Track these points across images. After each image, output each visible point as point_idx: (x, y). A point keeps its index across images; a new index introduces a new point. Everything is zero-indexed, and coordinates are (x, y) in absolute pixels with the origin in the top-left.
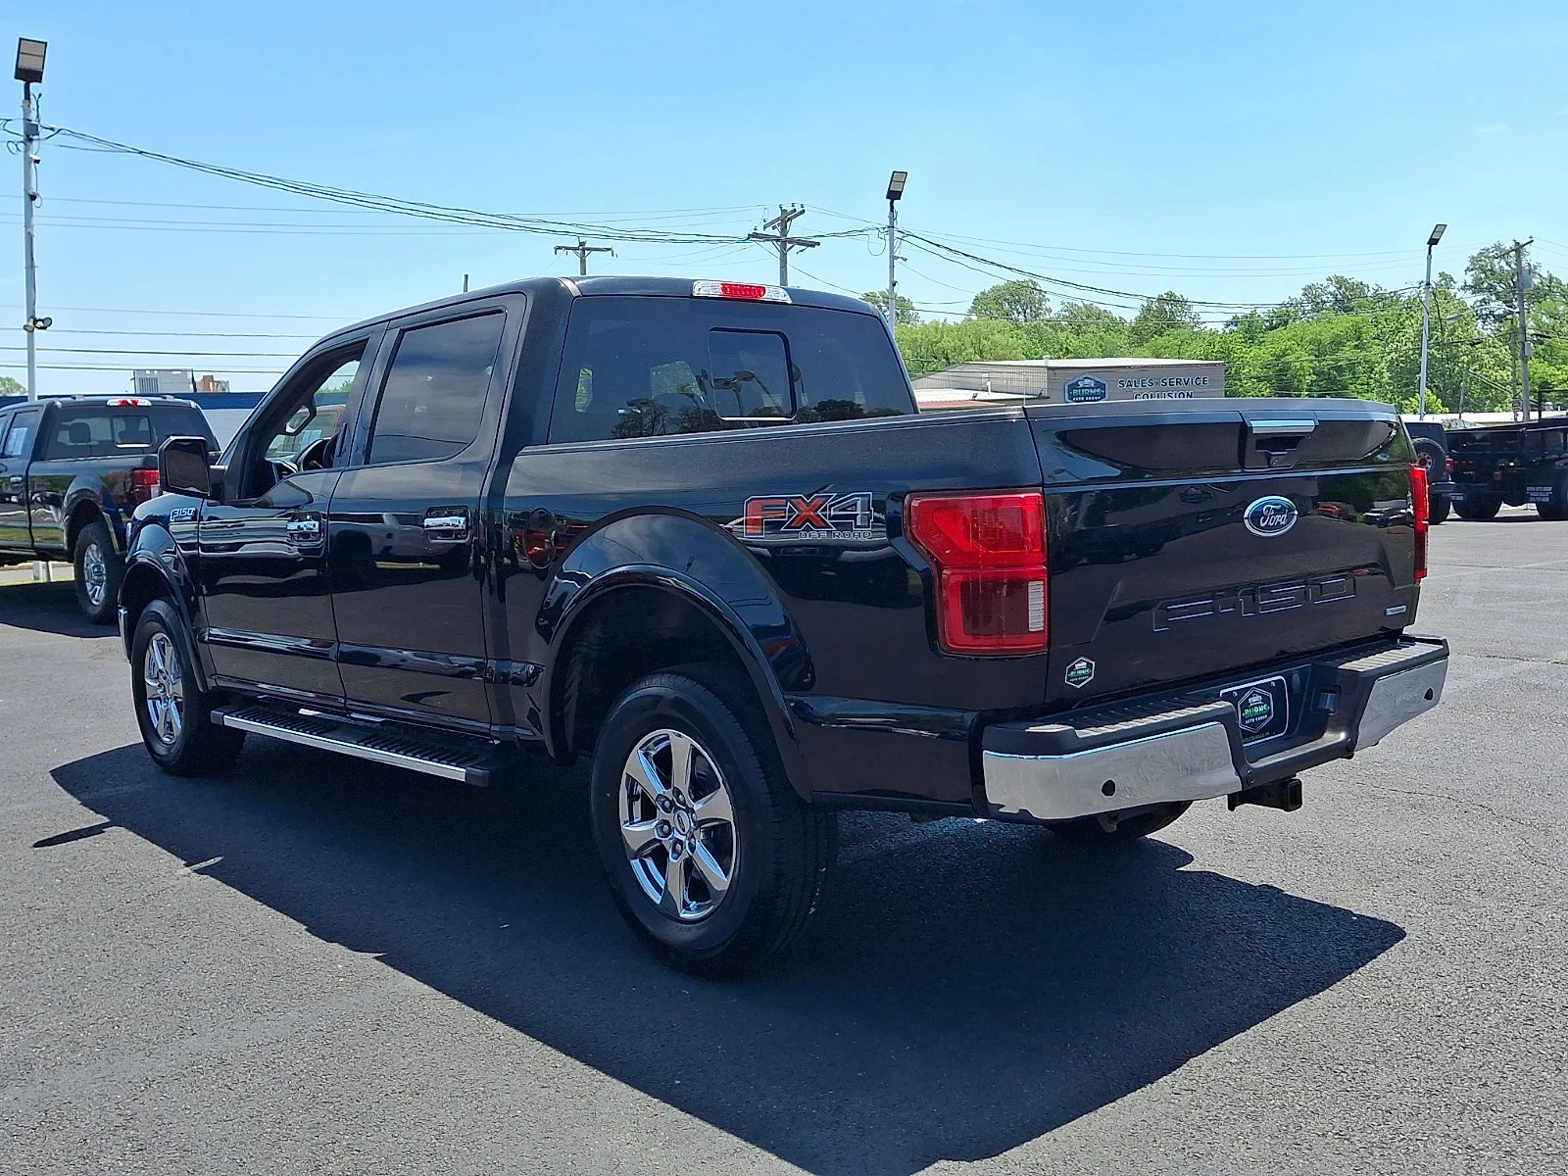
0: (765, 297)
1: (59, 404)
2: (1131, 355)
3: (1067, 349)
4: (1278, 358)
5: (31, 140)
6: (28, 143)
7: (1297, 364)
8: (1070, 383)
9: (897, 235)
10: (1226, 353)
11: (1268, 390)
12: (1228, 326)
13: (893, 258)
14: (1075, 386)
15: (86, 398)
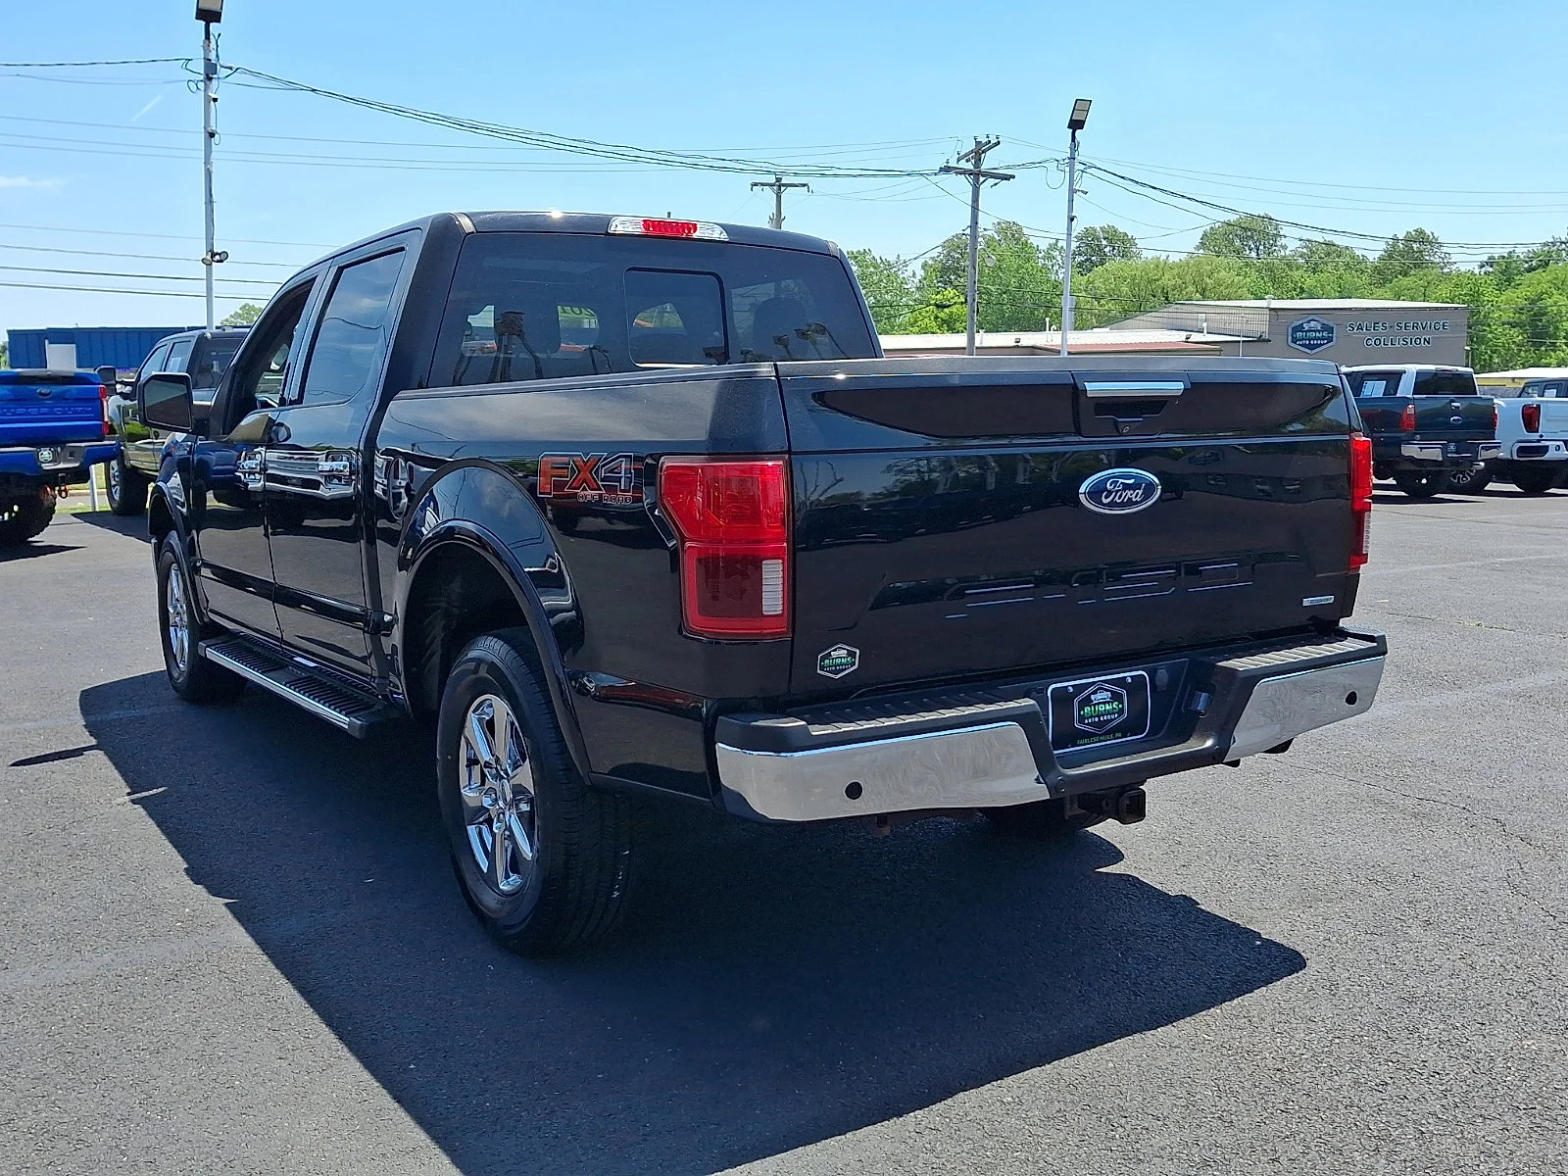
0: (695, 235)
1: (209, 335)
2: (1371, 296)
3: (1301, 288)
4: (1533, 302)
5: (210, 79)
6: (208, 82)
7: (1553, 308)
8: (1293, 325)
9: (1078, 167)
10: (1475, 296)
11: (1520, 338)
12: (1482, 267)
13: (1072, 191)
14: (1300, 328)
15: (236, 330)
